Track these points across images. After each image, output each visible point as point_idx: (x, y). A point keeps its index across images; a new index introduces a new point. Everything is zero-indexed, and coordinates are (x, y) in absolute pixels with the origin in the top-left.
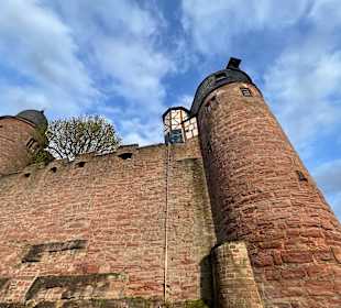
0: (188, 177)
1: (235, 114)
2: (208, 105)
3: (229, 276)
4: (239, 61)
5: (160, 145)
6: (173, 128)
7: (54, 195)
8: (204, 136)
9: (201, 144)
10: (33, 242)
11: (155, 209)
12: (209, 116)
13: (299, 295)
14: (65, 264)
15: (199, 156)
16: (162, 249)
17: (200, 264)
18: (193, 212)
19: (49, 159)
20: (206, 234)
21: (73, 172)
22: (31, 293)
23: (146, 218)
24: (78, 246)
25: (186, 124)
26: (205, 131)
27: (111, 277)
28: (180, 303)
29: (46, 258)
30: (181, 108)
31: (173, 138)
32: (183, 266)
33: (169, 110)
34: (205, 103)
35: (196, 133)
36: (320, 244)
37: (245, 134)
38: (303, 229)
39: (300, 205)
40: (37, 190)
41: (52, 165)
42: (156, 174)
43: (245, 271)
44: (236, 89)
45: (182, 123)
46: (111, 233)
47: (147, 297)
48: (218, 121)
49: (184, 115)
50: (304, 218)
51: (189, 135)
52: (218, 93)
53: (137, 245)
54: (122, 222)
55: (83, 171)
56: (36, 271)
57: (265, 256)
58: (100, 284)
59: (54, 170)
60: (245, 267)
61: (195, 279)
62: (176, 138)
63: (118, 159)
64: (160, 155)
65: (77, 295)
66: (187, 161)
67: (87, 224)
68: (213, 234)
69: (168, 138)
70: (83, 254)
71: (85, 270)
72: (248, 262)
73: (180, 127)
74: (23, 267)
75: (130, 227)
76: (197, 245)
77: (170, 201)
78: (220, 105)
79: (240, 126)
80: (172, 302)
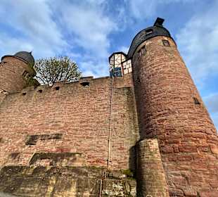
0: (124, 98)
1: (157, 59)
2: (140, 51)
3: (146, 157)
4: (162, 20)
5: (107, 77)
7: (41, 107)
8: (135, 73)
9: (133, 78)
10: (31, 133)
11: (103, 118)
12: (140, 59)
13: (186, 169)
14: (50, 146)
15: (132, 86)
16: (106, 141)
17: (130, 150)
18: (126, 120)
19: (37, 84)
20: (134, 133)
21: (53, 93)
22: (32, 161)
23: (97, 122)
24: (57, 137)
25: (124, 64)
26: (137, 69)
27: (77, 155)
28: (116, 171)
29: (39, 143)
30: (122, 53)
31: (115, 73)
32: (119, 151)
33: (113, 54)
34: (138, 50)
35: (130, 70)
36: (203, 142)
37: (163, 72)
38: (194, 133)
39: (194, 119)
40: (31, 104)
41: (39, 88)
42: (104, 96)
43: (156, 155)
44: (159, 41)
45: (122, 63)
46: (77, 130)
47: (98, 167)
48: (146, 63)
49: (123, 57)
50: (195, 127)
51: (126, 72)
52: (147, 43)
53: (92, 138)
54: (83, 124)
55: (59, 93)
56: (34, 149)
57: (168, 148)
58: (71, 159)
59: (41, 91)
60: (156, 153)
61: (126, 158)
62: (117, 73)
63: (80, 85)
64: (106, 84)
65: (58, 164)
66: (124, 89)
67: (62, 125)
68: (138, 134)
69: (112, 73)
70: (60, 142)
71: (62, 150)
72: (158, 151)
73: (120, 66)
74: (27, 147)
75: (88, 128)
76: (128, 139)
77: (112, 113)
78: (148, 52)
79: (160, 67)
80: (112, 169)
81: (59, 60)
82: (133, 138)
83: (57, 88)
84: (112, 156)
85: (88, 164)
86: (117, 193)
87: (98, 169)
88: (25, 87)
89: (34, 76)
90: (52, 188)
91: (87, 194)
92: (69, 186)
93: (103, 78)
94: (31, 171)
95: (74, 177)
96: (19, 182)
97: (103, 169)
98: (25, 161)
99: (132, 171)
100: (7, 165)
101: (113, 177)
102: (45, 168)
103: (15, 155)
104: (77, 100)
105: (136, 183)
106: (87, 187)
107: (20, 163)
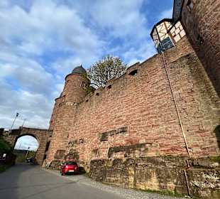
6: (162, 39)
7: (102, 107)
9: (190, 41)
10: (102, 131)
11: (164, 101)
14: (120, 140)
15: (192, 52)
16: (178, 126)
17: (214, 131)
18: (197, 96)
19: (93, 90)
20: (214, 109)
21: (107, 92)
22: (110, 155)
23: (160, 108)
24: (123, 131)
25: (172, 31)
27: (148, 145)
28: (203, 158)
29: (110, 139)
30: (164, 20)
31: (163, 47)
32: (198, 134)
33: (155, 27)
35: (183, 34)
40: (94, 107)
41: (96, 92)
45: (168, 32)
46: (139, 121)
47: (175, 155)
49: (168, 24)
51: (177, 39)
55: (112, 90)
56: (108, 145)
58: (143, 149)
59: (98, 94)
61: (212, 142)
63: (129, 76)
64: (157, 63)
65: (131, 155)
66: (181, 59)
67: (124, 119)
69: (159, 49)
70: (127, 134)
71: (131, 142)
73: (167, 35)
74: (102, 143)
76: (207, 119)
77: (175, 93)
80: (195, 157)
82: (215, 115)
83: (110, 87)
84: (191, 141)
85: (162, 153)
86: (212, 186)
87: (177, 158)
90: (133, 178)
91: (171, 185)
92: (149, 177)
93: (150, 59)
94: (111, 162)
95: (151, 168)
96: (104, 173)
97: (182, 157)
98: (104, 155)
100: (92, 159)
101: (200, 167)
102: (121, 160)
103: (96, 151)
104: (130, 91)
106: (169, 177)
107: (101, 157)
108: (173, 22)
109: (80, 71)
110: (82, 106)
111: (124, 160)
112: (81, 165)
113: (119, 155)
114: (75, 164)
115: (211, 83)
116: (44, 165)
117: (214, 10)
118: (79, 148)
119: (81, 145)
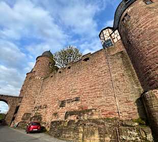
0: (120, 62)
1: (142, 18)
2: (124, 19)
5: (101, 50)
6: (106, 39)
8: (124, 38)
9: (123, 43)
10: (61, 100)
12: (125, 26)
14: (74, 106)
18: (126, 78)
19: (57, 69)
22: (66, 118)
24: (77, 99)
25: (112, 35)
27: (93, 110)
28: (128, 120)
29: (67, 105)
31: (107, 45)
33: (102, 31)
35: (119, 38)
40: (57, 81)
41: (59, 71)
42: (103, 64)
45: (110, 35)
46: (89, 93)
47: (111, 118)
48: (132, 26)
49: (110, 31)
51: (115, 40)
52: (129, 10)
53: (101, 97)
54: (92, 88)
55: (71, 70)
56: (65, 110)
58: (90, 113)
59: (60, 72)
61: (134, 109)
63: (83, 61)
64: (102, 55)
65: (82, 117)
66: (117, 54)
67: (78, 91)
68: (141, 87)
69: (104, 45)
70: (80, 102)
73: (109, 38)
74: (61, 108)
75: (96, 90)
76: (132, 94)
77: (112, 75)
78: (132, 17)
79: (147, 24)
80: (124, 119)
81: (66, 49)
82: (137, 91)
83: (69, 68)
84: (121, 109)
85: (103, 116)
86: (134, 139)
87: (112, 120)
88: (51, 72)
89: (55, 64)
90: (81, 135)
91: (108, 139)
92: (93, 133)
94: (66, 123)
95: (95, 127)
96: (61, 131)
98: (61, 117)
99: (143, 119)
100: (53, 120)
101: (126, 125)
102: (74, 121)
103: (55, 114)
105: (150, 130)
106: (106, 133)
107: (59, 119)
108: (113, 29)
109: (48, 54)
110: (48, 80)
111: (76, 121)
112: (43, 125)
113: (72, 118)
114: (38, 124)
115: (134, 71)
116: (12, 126)
117: (137, 27)
118: (42, 112)
119: (45, 110)
